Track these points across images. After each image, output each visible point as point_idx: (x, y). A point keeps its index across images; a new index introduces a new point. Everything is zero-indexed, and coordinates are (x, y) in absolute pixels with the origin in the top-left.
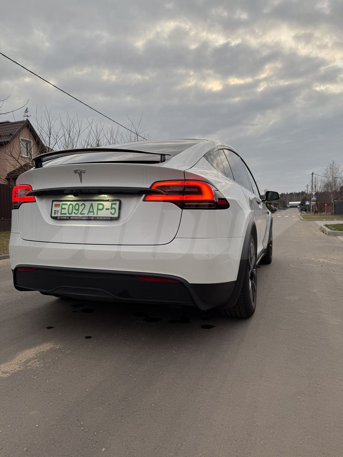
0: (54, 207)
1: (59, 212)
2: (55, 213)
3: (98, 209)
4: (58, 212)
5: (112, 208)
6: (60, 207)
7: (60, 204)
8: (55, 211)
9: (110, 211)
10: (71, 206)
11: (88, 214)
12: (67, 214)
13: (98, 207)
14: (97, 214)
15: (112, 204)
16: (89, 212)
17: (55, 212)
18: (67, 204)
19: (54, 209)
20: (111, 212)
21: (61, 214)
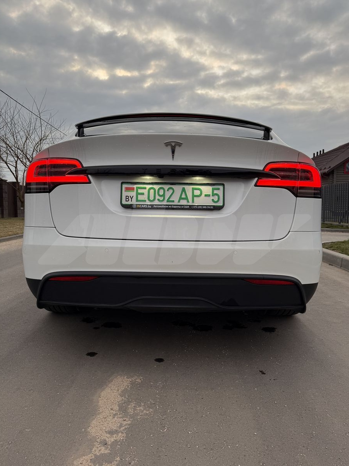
0: (125, 191)
1: (134, 199)
2: (127, 200)
3: (194, 196)
4: (131, 199)
5: (214, 195)
6: (134, 192)
7: (134, 188)
8: (126, 196)
9: (212, 198)
10: (152, 191)
11: (179, 202)
12: (147, 201)
13: (193, 193)
14: (193, 202)
15: (213, 190)
16: (181, 198)
17: (126, 198)
18: (145, 188)
19: (125, 194)
20: (213, 200)
21: (137, 201)
